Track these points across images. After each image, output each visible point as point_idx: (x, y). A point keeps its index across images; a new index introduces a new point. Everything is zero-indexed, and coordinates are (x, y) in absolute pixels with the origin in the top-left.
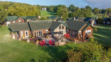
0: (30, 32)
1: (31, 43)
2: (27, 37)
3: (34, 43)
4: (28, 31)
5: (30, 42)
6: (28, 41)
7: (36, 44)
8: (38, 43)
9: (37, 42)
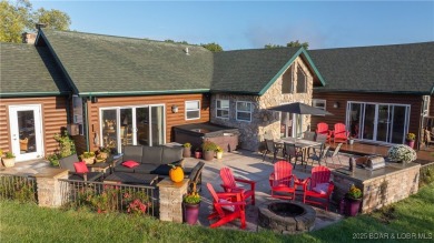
0: (63, 113)
1: (86, 213)
2: (31, 156)
3: (123, 208)
4: (36, 108)
5: (78, 201)
6: (54, 193)
7: (155, 211)
8: (186, 207)
9: (164, 188)
